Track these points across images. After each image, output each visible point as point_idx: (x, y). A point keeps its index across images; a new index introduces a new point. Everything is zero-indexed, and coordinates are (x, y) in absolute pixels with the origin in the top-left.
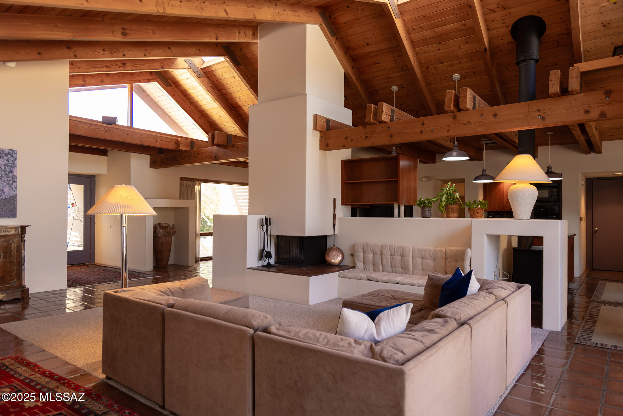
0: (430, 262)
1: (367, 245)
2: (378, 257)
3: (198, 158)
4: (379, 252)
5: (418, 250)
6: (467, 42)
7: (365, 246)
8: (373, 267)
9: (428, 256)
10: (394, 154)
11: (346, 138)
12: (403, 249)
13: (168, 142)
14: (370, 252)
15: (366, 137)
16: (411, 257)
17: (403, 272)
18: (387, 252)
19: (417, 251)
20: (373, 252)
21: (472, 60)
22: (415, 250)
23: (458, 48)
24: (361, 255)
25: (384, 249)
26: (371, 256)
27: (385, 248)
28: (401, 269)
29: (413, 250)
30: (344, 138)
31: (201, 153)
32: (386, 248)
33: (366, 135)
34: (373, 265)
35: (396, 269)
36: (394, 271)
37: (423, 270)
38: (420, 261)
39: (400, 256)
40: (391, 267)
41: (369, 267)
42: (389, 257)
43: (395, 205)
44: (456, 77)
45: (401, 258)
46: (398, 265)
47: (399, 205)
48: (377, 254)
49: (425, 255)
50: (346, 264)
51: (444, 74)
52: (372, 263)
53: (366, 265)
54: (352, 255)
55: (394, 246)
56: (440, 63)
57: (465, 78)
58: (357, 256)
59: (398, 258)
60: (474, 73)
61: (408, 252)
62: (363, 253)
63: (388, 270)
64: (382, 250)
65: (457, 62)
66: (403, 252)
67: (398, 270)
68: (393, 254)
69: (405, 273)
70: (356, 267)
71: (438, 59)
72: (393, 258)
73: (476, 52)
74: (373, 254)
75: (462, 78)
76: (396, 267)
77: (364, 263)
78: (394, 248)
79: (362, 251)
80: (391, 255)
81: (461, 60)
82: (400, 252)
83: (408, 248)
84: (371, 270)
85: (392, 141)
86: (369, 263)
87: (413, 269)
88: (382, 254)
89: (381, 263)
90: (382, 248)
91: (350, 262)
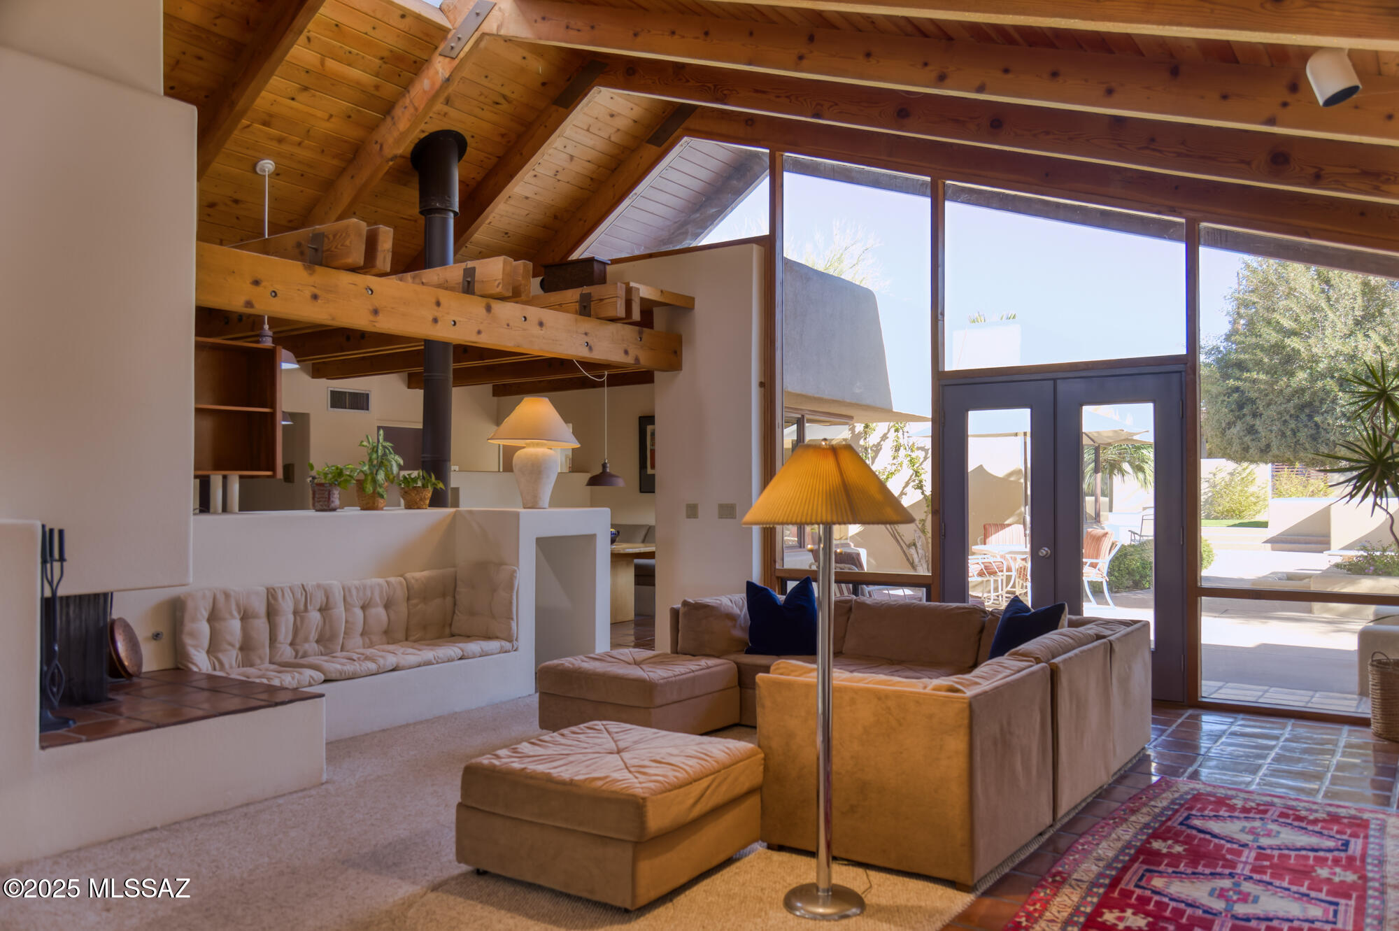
0: (379, 612)
1: (227, 595)
2: (261, 626)
4: (261, 609)
5: (356, 588)
6: (349, 117)
7: (221, 599)
8: (240, 657)
9: (377, 598)
10: (268, 343)
11: (256, 283)
12: (325, 590)
14: (235, 613)
15: (315, 297)
16: (343, 608)
17: (323, 649)
18: (287, 606)
19: (354, 592)
21: (323, 151)
22: (350, 591)
23: (326, 116)
24: (205, 628)
25: (280, 599)
26: (235, 625)
27: (283, 595)
28: (315, 645)
29: (346, 591)
30: (250, 281)
32: (286, 595)
33: (313, 290)
34: (239, 652)
35: (307, 646)
36: (300, 654)
37: (362, 635)
38: (359, 613)
39: (320, 610)
40: (291, 644)
41: (231, 657)
42: (291, 617)
43: (213, 478)
44: (268, 165)
45: (322, 614)
46: (313, 635)
47: (225, 477)
48: (256, 616)
49: (371, 598)
50: (145, 668)
51: (248, 148)
52: (238, 646)
53: (221, 656)
54: (156, 636)
55: (303, 586)
56: (265, 124)
57: (277, 177)
58: (192, 635)
59: (315, 617)
60: (302, 175)
61: (338, 597)
62: (209, 620)
63: (287, 653)
64: (272, 601)
65: (298, 139)
66: (327, 598)
67: (311, 646)
68: (302, 607)
69: (328, 652)
70: (187, 667)
71: (271, 116)
72: (302, 619)
73: (346, 142)
74: (242, 619)
75: (273, 173)
76: (306, 640)
77: (208, 652)
78: (304, 593)
79: (206, 615)
80: (295, 613)
81: (306, 142)
82: (319, 599)
83: (336, 585)
84: (239, 667)
85: (376, 324)
86: (233, 645)
87: (344, 638)
88: (272, 613)
89: (270, 640)
90: (272, 596)
91: (151, 660)
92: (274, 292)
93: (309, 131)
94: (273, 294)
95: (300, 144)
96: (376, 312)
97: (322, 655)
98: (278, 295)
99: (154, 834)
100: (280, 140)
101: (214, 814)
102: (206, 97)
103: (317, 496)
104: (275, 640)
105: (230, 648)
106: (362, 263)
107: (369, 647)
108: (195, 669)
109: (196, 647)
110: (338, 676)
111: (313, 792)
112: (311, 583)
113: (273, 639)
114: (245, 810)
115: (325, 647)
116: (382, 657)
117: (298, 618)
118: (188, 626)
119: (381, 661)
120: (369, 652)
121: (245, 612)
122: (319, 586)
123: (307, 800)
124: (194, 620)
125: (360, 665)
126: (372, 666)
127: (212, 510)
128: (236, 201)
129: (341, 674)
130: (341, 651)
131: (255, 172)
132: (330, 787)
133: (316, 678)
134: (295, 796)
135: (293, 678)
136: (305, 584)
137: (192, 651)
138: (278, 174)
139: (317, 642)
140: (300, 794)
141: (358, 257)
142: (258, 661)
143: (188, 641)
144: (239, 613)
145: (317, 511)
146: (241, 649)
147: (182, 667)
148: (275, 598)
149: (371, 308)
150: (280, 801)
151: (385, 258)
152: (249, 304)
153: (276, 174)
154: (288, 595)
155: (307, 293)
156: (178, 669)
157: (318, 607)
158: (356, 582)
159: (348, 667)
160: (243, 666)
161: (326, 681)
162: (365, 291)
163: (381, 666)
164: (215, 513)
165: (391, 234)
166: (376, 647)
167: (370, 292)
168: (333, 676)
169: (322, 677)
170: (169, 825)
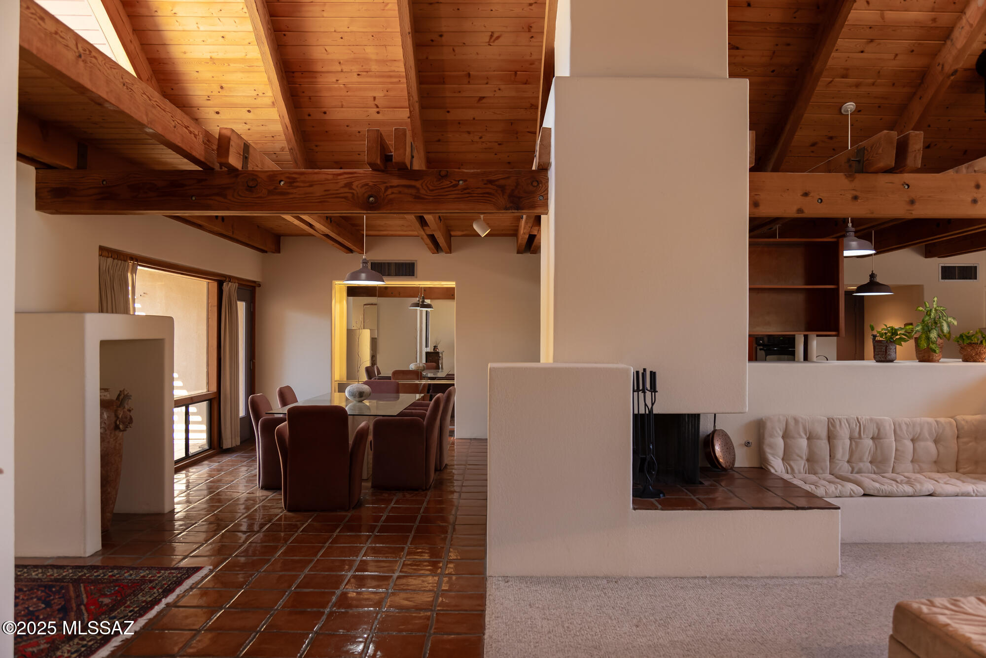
0: (928, 445)
1: (796, 421)
2: (823, 446)
3: (291, 196)
4: (824, 434)
5: (906, 424)
6: (913, 51)
7: (792, 423)
8: (807, 466)
9: (926, 434)
11: (806, 194)
12: (877, 424)
13: (193, 135)
14: (803, 435)
15: (855, 198)
16: (893, 439)
17: (875, 469)
18: (844, 433)
19: (904, 427)
20: (809, 435)
22: (900, 425)
23: (893, 56)
24: (780, 442)
25: (838, 427)
26: (803, 443)
27: (841, 424)
28: (869, 465)
29: (897, 426)
30: (801, 194)
31: (304, 182)
32: (843, 424)
33: (855, 193)
34: (806, 462)
35: (861, 465)
36: (856, 470)
37: (912, 461)
38: (910, 445)
39: (873, 438)
40: (848, 462)
41: (800, 465)
42: (848, 442)
43: (797, 337)
44: (850, 106)
45: (874, 442)
46: (867, 457)
47: (806, 337)
48: (819, 438)
49: (920, 434)
50: (736, 465)
51: (833, 98)
52: (804, 457)
53: (792, 463)
54: (747, 444)
55: (857, 419)
56: (844, 76)
57: (859, 113)
58: (771, 446)
59: (868, 443)
60: (879, 107)
61: (889, 429)
62: (783, 437)
63: (844, 468)
64: (831, 428)
65: (871, 81)
66: (879, 430)
67: (866, 465)
68: (856, 435)
69: (880, 472)
70: (768, 469)
71: (847, 69)
72: (857, 444)
73: (913, 71)
74: (808, 439)
75: (854, 111)
76: (861, 460)
77: (783, 459)
78: (858, 424)
79: (781, 433)
80: (851, 439)
81: (879, 80)
82: (872, 430)
83: (888, 421)
84: (806, 473)
85: (913, 212)
86: (801, 458)
87: (894, 462)
88: (831, 437)
89: (830, 456)
90: (831, 425)
91: (742, 460)
92: (820, 199)
93: (879, 72)
94: (820, 201)
95: (873, 84)
96: (912, 202)
97: (875, 473)
98: (823, 201)
99: (701, 581)
100: (857, 85)
101: (746, 578)
102: (797, 70)
103: (877, 350)
104: (834, 457)
105: (799, 458)
106: (893, 164)
107: (918, 473)
108: (773, 471)
109: (773, 455)
110: (876, 493)
111: (825, 581)
112: (865, 416)
113: (832, 456)
114: (768, 581)
115: (877, 467)
116: (920, 483)
117: (854, 443)
118: (768, 440)
119: (918, 486)
120: (913, 476)
121: (810, 433)
122: (871, 420)
123: (816, 586)
124: (772, 436)
125: (897, 487)
126: (908, 489)
127: (796, 360)
128: (831, 138)
129: (878, 491)
130: (892, 473)
131: (841, 113)
132: (840, 581)
133: (856, 491)
134: (810, 580)
135: (836, 489)
136: (859, 417)
137: (770, 457)
138: (859, 111)
139: (871, 462)
140: (814, 581)
141: (889, 160)
142: (821, 471)
143: (768, 450)
144: (806, 434)
145: (877, 361)
146: (808, 460)
147: (763, 467)
148: (834, 426)
149: (908, 200)
150: (796, 582)
151: (915, 157)
152: (800, 211)
153: (858, 111)
154: (845, 425)
155: (849, 196)
156: (762, 468)
157: (871, 436)
158: (907, 420)
159: (886, 487)
160: (809, 474)
161: (865, 495)
162: (902, 187)
163: (917, 491)
164: (799, 362)
165: (922, 136)
166: (923, 474)
167: (906, 187)
168: (871, 492)
169: (862, 492)
170: (714, 578)
